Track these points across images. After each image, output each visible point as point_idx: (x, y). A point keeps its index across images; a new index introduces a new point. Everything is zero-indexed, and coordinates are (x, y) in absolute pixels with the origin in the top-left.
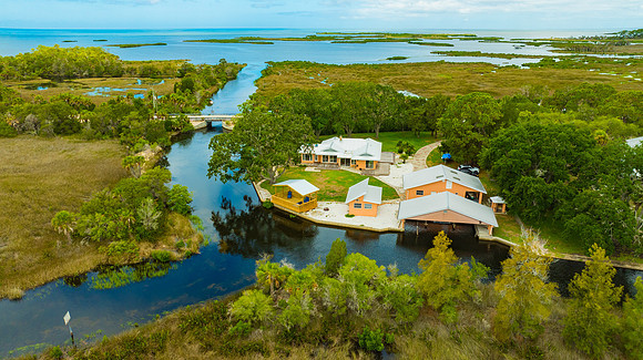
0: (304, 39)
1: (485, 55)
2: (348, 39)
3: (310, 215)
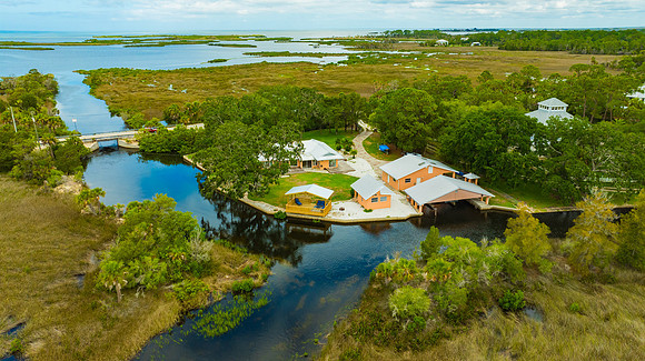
0: (86, 43)
1: (296, 54)
2: (137, 42)
3: (333, 217)
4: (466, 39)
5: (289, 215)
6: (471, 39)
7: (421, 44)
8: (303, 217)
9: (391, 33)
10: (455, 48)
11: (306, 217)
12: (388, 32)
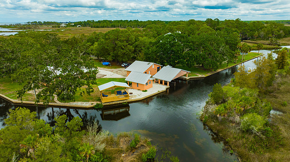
3: (133, 99)
4: (73, 24)
5: (103, 104)
6: (76, 24)
7: (53, 27)
8: (114, 103)
9: (31, 23)
10: (71, 28)
11: (116, 103)
12: (29, 22)
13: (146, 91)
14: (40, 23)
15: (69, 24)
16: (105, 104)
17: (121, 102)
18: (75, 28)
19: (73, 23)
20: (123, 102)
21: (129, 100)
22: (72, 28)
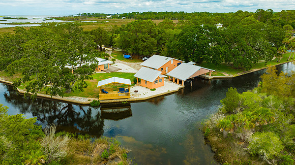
3: (135, 98)
4: (119, 16)
5: (101, 102)
6: (121, 16)
7: (99, 18)
8: (113, 101)
9: (82, 14)
10: (115, 19)
11: (115, 101)
12: (79, 14)
13: (154, 89)
14: (89, 15)
15: (114, 16)
16: (103, 102)
17: (121, 100)
18: (119, 20)
19: (119, 14)
20: (123, 100)
21: (131, 99)
22: (117, 19)
